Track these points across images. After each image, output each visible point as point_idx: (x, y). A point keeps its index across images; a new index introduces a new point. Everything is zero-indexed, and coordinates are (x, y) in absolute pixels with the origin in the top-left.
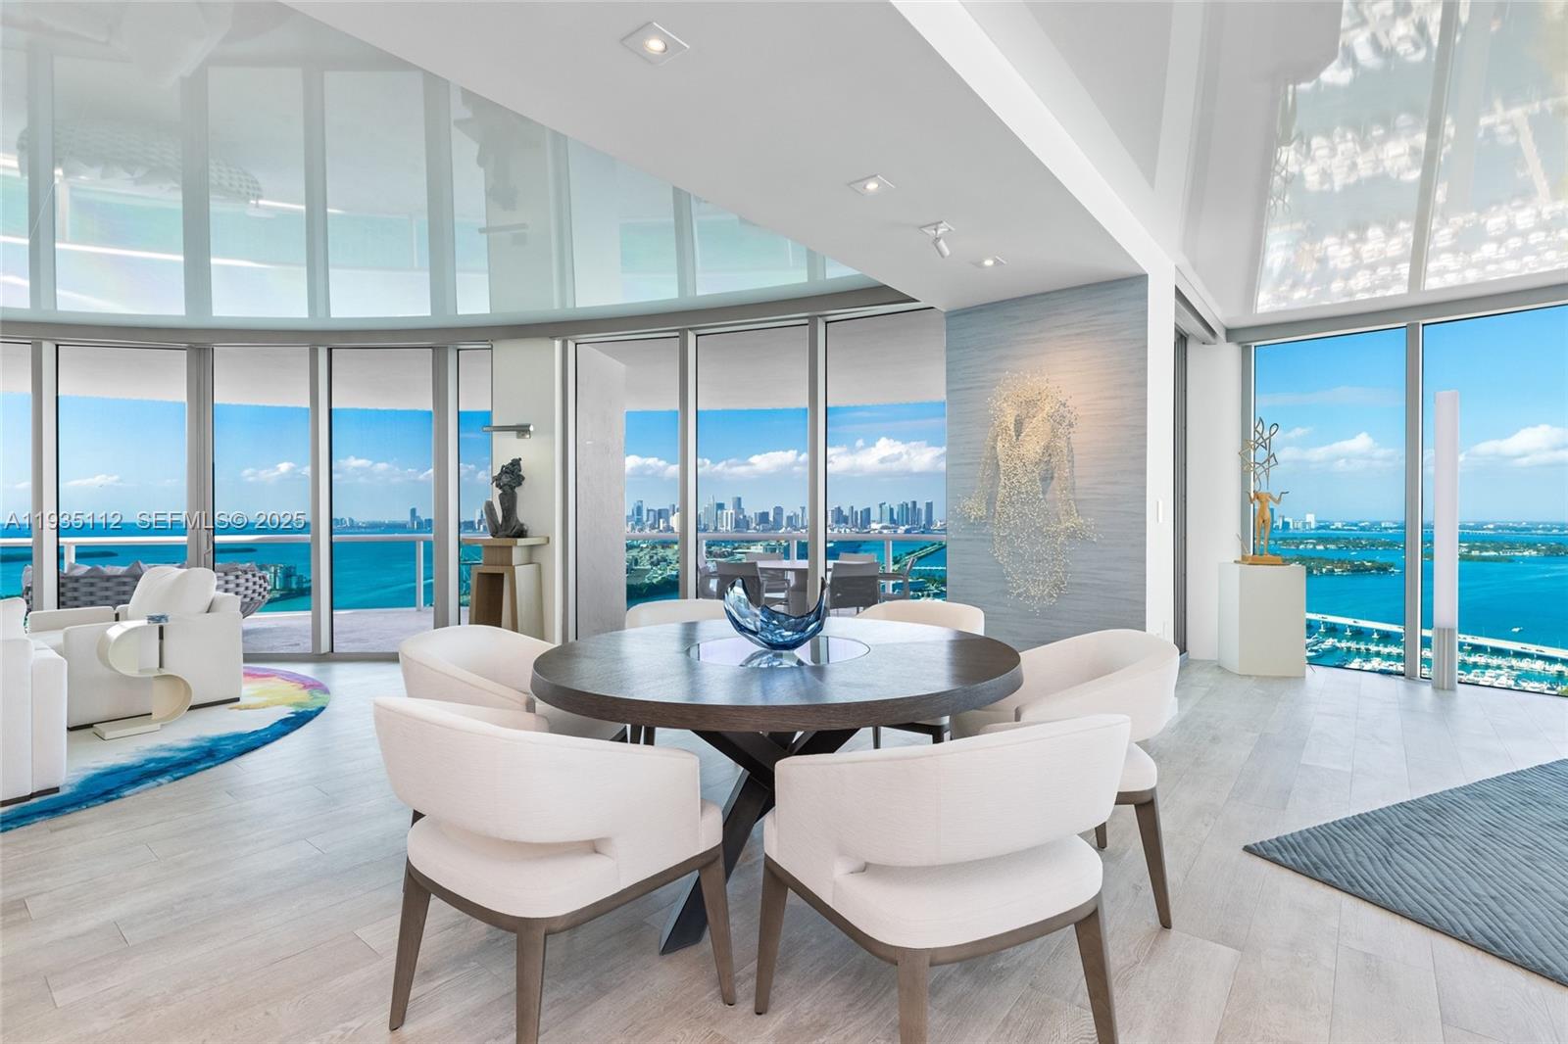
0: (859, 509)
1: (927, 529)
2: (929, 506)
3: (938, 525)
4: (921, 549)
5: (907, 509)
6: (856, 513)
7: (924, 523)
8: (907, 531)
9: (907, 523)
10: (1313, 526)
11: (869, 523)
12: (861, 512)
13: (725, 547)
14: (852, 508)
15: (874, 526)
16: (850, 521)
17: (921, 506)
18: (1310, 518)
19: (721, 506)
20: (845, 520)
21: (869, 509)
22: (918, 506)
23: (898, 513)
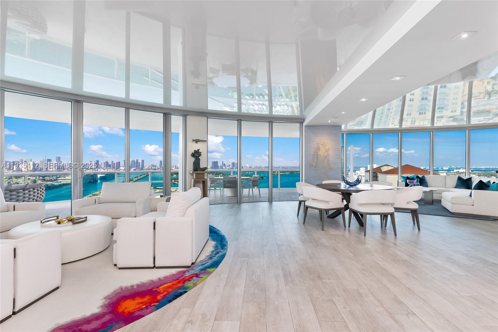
0: (115, 162)
1: (142, 169)
2: (143, 161)
3: (146, 167)
4: (140, 176)
5: (135, 162)
6: (114, 163)
7: (141, 167)
8: (135, 170)
9: (135, 167)
10: (248, 167)
11: (120, 167)
12: (116, 163)
13: (52, 177)
14: (113, 161)
15: (121, 168)
16: (112, 166)
17: (140, 161)
18: (248, 165)
19: (49, 160)
20: (110, 166)
21: (120, 162)
22: (139, 161)
23: (131, 164)
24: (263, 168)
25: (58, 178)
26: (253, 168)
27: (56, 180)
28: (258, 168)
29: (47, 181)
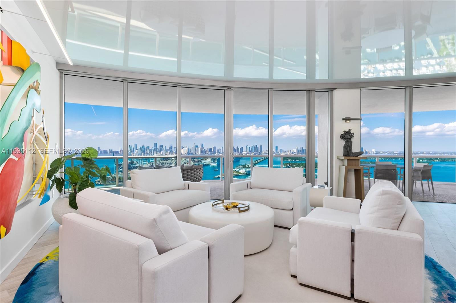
0: (239, 147)
1: (261, 153)
2: (261, 146)
3: (264, 152)
4: (259, 160)
5: (254, 147)
6: (239, 149)
7: (259, 151)
8: (254, 154)
9: (254, 152)
10: (374, 153)
11: (243, 152)
13: (198, 159)
14: (238, 147)
16: (237, 151)
18: (373, 150)
19: (197, 146)
20: (235, 151)
21: (243, 147)
22: (258, 147)
23: (251, 149)
24: (395, 153)
25: (202, 160)
26: (381, 154)
27: (201, 161)
28: (389, 153)
29: (195, 162)
